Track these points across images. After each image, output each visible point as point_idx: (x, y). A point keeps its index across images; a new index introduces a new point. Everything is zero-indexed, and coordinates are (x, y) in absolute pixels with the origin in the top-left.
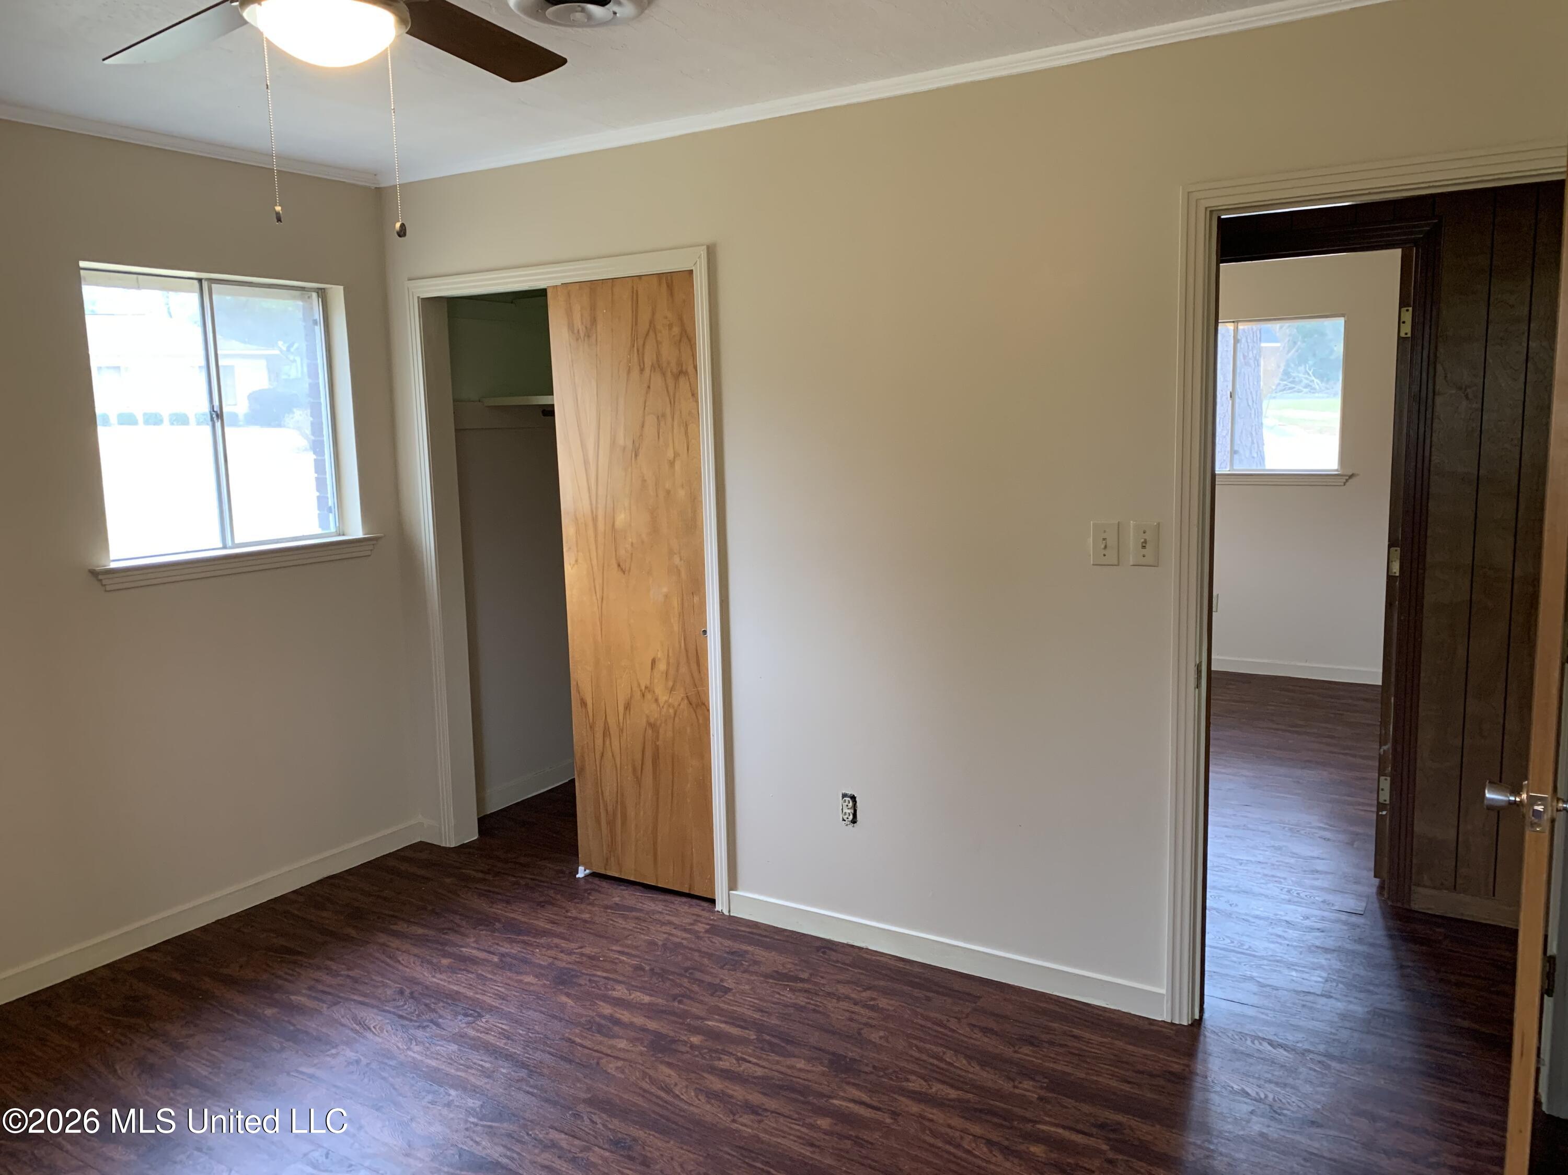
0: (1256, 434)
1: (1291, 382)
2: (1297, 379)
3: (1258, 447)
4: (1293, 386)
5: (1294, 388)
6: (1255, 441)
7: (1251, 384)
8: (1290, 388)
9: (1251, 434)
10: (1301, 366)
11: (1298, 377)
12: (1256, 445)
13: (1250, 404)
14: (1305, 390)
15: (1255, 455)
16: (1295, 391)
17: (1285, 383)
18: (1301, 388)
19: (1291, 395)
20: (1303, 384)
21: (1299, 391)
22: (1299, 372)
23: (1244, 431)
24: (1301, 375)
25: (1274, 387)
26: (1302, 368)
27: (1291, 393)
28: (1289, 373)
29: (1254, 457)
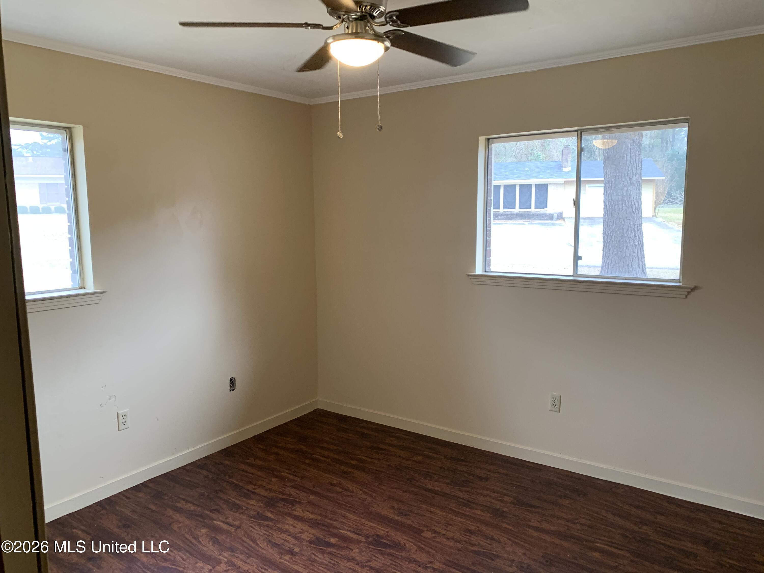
0: (638, 230)
1: (672, 199)
2: (675, 197)
3: (639, 238)
4: (673, 201)
5: (674, 202)
6: (637, 235)
7: (635, 197)
8: (671, 202)
9: (634, 231)
10: (678, 190)
11: (676, 196)
12: (637, 237)
13: (634, 210)
14: (680, 203)
15: (637, 244)
16: (674, 204)
17: (669, 199)
18: (677, 202)
19: (672, 206)
20: (678, 200)
21: (677, 204)
22: (676, 194)
23: (630, 228)
24: (678, 195)
25: (662, 201)
26: (678, 192)
27: (672, 204)
28: (671, 194)
29: (636, 245)
